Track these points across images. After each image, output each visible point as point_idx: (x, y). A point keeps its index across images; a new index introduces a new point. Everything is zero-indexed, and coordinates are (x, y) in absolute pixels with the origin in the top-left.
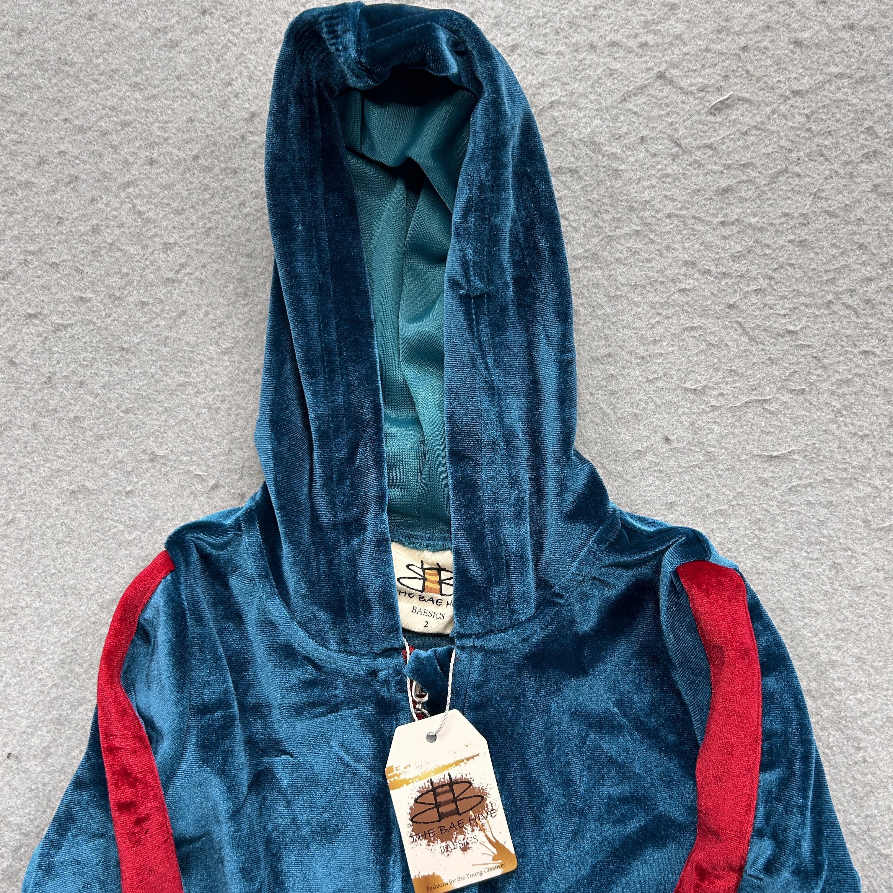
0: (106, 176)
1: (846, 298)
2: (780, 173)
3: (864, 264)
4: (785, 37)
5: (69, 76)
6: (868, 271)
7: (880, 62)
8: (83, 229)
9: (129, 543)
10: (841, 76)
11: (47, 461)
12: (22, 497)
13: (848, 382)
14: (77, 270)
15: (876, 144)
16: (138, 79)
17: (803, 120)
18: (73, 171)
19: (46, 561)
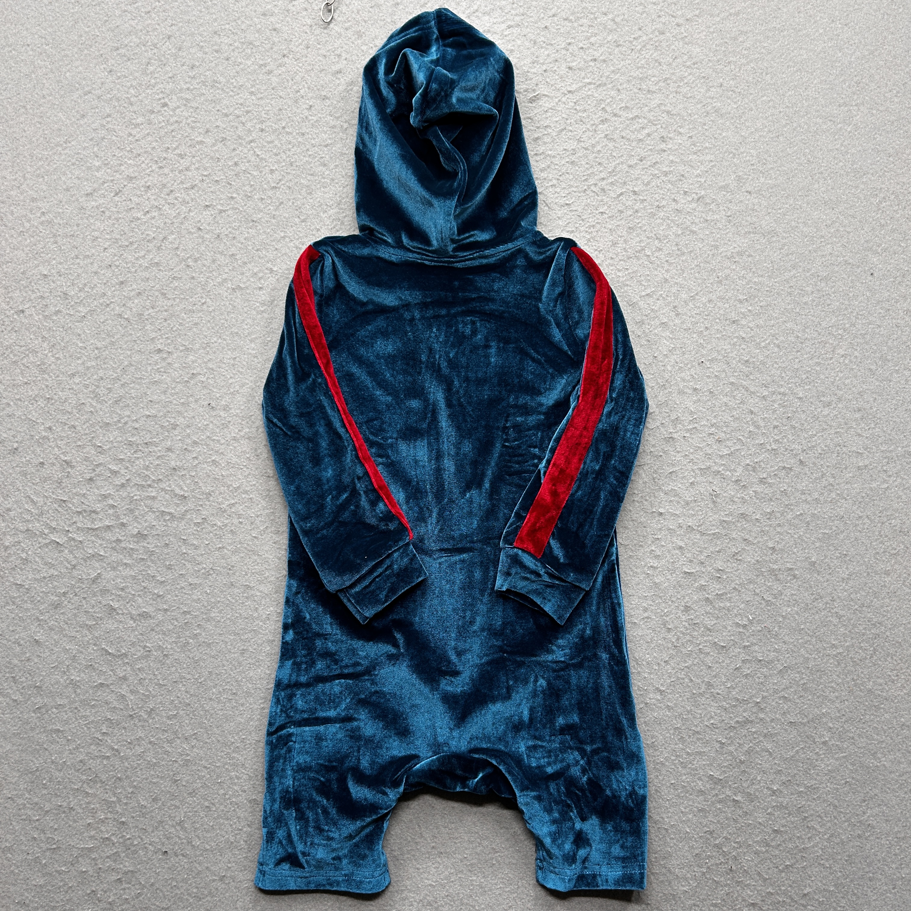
0: (240, 137)
1: (593, 188)
2: (563, 130)
3: (601, 172)
4: (564, 66)
5: (219, 89)
6: (602, 175)
7: (608, 77)
8: (230, 164)
9: (263, 312)
10: (590, 83)
11: (220, 274)
12: (209, 291)
13: (593, 226)
14: (229, 183)
15: (606, 116)
16: (253, 90)
17: (573, 104)
18: (223, 135)
19: (222, 321)
